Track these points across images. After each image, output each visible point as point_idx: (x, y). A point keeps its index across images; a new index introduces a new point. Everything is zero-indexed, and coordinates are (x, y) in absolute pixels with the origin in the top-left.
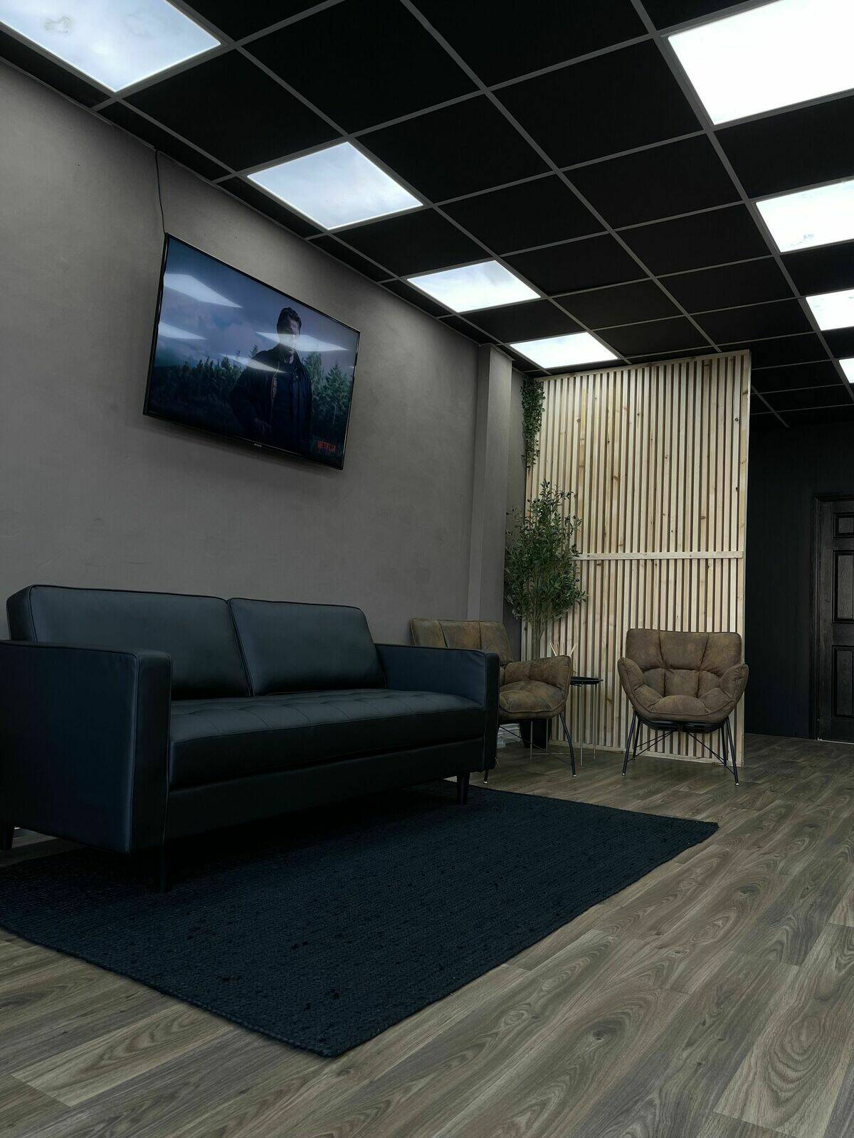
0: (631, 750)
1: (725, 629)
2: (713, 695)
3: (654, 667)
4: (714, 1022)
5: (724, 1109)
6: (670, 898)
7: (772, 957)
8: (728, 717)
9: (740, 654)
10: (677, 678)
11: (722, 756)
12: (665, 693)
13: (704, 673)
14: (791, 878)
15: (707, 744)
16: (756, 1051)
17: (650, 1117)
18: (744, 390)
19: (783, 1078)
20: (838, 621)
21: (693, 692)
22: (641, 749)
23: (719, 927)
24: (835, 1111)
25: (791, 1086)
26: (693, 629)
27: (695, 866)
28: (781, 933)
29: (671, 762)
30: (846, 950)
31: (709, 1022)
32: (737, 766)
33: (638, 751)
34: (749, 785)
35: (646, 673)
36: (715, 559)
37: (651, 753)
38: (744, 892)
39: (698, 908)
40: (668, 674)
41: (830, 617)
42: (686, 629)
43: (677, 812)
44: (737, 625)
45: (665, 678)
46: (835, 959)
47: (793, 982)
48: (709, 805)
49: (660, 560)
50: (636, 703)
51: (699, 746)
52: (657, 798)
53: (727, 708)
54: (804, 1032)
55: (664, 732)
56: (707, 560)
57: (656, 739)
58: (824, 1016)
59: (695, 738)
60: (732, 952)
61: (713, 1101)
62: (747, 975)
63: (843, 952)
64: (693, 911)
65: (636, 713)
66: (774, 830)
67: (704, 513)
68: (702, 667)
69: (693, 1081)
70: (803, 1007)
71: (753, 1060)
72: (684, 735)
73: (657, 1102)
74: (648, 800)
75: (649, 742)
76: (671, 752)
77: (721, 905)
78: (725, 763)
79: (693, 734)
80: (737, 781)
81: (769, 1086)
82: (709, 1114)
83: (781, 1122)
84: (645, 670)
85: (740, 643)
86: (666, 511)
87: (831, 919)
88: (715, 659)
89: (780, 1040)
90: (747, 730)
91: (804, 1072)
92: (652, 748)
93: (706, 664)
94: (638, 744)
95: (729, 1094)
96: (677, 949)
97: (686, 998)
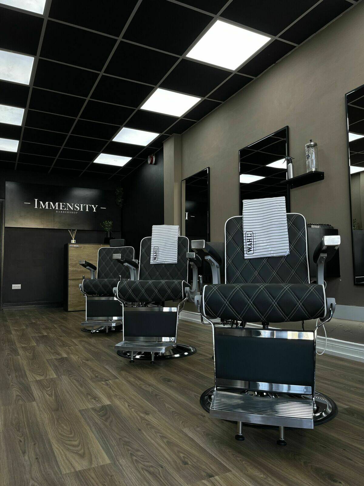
4: (24, 438)
7: (21, 402)
16: (53, 441)
19: (74, 446)
25: (79, 448)
28: (15, 392)
30: (46, 388)
31: (22, 439)
46: (46, 393)
47: (39, 409)
54: (63, 425)
58: (63, 416)
61: (58, 470)
69: (42, 467)
70: (53, 416)
71: (56, 446)
73: (36, 484)
81: (72, 452)
82: (62, 476)
83: (91, 463)
87: (29, 379)
89: (57, 432)
91: (79, 440)
95: (61, 463)
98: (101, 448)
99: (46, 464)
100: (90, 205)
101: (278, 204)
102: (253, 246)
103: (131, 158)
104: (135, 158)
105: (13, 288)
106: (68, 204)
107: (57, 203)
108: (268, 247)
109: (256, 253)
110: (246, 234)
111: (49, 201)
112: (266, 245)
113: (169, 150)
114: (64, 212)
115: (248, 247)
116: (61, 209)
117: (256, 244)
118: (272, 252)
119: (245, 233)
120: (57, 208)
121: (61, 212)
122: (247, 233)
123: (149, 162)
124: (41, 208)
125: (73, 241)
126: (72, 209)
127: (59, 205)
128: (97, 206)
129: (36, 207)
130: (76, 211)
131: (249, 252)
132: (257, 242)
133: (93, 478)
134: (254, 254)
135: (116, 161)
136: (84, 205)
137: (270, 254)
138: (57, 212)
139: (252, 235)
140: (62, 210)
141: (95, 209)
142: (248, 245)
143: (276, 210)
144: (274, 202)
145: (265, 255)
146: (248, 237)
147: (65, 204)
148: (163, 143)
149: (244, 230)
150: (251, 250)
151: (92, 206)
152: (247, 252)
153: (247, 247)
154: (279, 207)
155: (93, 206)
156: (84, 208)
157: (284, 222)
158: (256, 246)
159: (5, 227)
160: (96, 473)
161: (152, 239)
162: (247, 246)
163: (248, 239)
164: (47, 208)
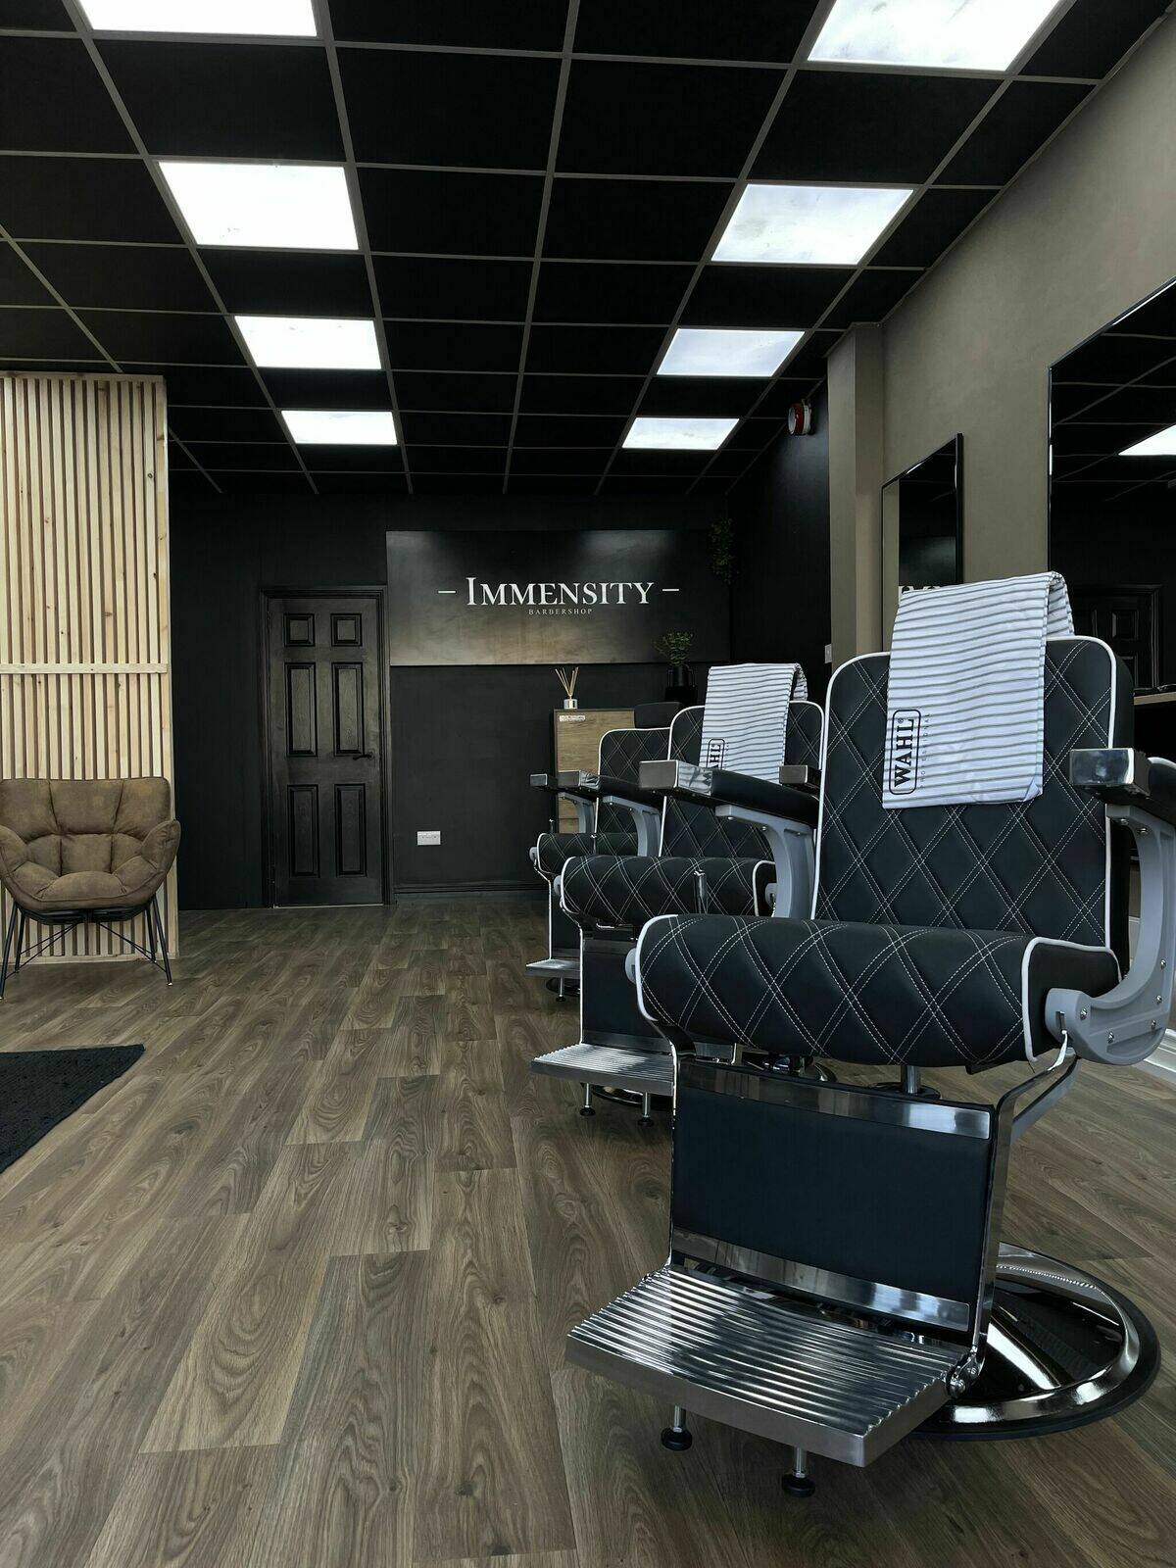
0: (12, 959)
1: (146, 773)
2: (133, 867)
3: (44, 834)
4: (137, 1327)
5: (153, 1444)
6: (73, 1168)
7: (214, 1212)
8: (155, 895)
9: (168, 806)
10: (79, 846)
11: (148, 948)
12: (61, 872)
13: (119, 837)
14: (240, 1098)
15: (127, 935)
16: (195, 1347)
17: (48, 1494)
18: (159, 433)
19: (232, 1372)
20: (293, 753)
21: (103, 866)
22: (28, 955)
23: (144, 1190)
24: (296, 1392)
25: (240, 1380)
26: (101, 776)
27: (112, 1111)
28: (227, 1176)
29: (74, 969)
30: (306, 1174)
31: (129, 1329)
32: (169, 958)
33: (23, 959)
34: (187, 982)
35: (32, 844)
36: (127, 675)
37: (46, 959)
38: (180, 1132)
39: (113, 1173)
40: (65, 843)
41: (284, 748)
42: (90, 776)
43: (85, 1039)
44: (164, 767)
45: (61, 849)
46: (294, 1190)
47: (243, 1236)
48: (129, 1022)
49: (46, 675)
50: (16, 891)
51: (116, 940)
52: (54, 1026)
53: (153, 883)
54: (257, 1299)
55: (63, 927)
56: (116, 675)
57: (51, 937)
58: (280, 1270)
59: (110, 930)
60: (162, 1220)
61: (138, 1438)
62: (180, 1248)
63: (303, 1178)
64: (107, 1179)
65: (17, 904)
66: (219, 1038)
67: (109, 608)
68: (116, 829)
69: (109, 1420)
70: (255, 1266)
71: (191, 1360)
72: (93, 927)
73: (58, 1469)
74: (38, 1032)
75: (40, 943)
76: (75, 953)
77: (148, 1158)
78: (154, 958)
79: (106, 925)
80: (170, 980)
81: (212, 1389)
82: (133, 1459)
83: (229, 1434)
84: (28, 839)
85: (168, 792)
86: (50, 602)
87: (289, 1139)
88: (133, 815)
89: (225, 1321)
90: (180, 908)
91: (258, 1355)
92: (46, 953)
93: (122, 823)
94: (24, 949)
95: (160, 1421)
96: (84, 1239)
97: (99, 1303)
98: (291, 1392)
99: (126, 1415)
100: (630, 584)
101: (1017, 604)
102: (914, 764)
103: (735, 421)
104: (747, 417)
105: (420, 842)
106: (563, 586)
107: (531, 587)
108: (964, 766)
109: (922, 787)
110: (893, 719)
111: (508, 581)
112: (960, 759)
113: (841, 383)
114: (551, 612)
115: (897, 768)
116: (543, 602)
117: (925, 757)
118: (977, 787)
119: (890, 715)
120: (531, 602)
121: (544, 612)
122: (897, 715)
123: (792, 428)
124: (484, 603)
125: (570, 704)
126: (575, 600)
127: (537, 591)
128: (650, 584)
129: (472, 602)
130: (587, 607)
131: (900, 787)
132: (930, 750)
133: (197, 1483)
134: (915, 794)
135: (692, 435)
136: (612, 585)
137: (970, 793)
138: (531, 612)
139: (916, 724)
140: (545, 605)
141: (644, 594)
142: (898, 759)
143: (1009, 626)
144: (1003, 598)
145: (952, 795)
146: (899, 729)
147: (553, 585)
148: (826, 359)
149: (890, 704)
150: (909, 779)
151: (634, 586)
152: (893, 783)
153: (893, 767)
154: (1021, 615)
155: (638, 585)
156: (612, 594)
157: (1030, 672)
158: (925, 763)
159: (391, 667)
160: (216, 1468)
161: (706, 712)
162: (894, 763)
163: (898, 739)
164: (502, 602)
